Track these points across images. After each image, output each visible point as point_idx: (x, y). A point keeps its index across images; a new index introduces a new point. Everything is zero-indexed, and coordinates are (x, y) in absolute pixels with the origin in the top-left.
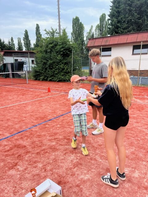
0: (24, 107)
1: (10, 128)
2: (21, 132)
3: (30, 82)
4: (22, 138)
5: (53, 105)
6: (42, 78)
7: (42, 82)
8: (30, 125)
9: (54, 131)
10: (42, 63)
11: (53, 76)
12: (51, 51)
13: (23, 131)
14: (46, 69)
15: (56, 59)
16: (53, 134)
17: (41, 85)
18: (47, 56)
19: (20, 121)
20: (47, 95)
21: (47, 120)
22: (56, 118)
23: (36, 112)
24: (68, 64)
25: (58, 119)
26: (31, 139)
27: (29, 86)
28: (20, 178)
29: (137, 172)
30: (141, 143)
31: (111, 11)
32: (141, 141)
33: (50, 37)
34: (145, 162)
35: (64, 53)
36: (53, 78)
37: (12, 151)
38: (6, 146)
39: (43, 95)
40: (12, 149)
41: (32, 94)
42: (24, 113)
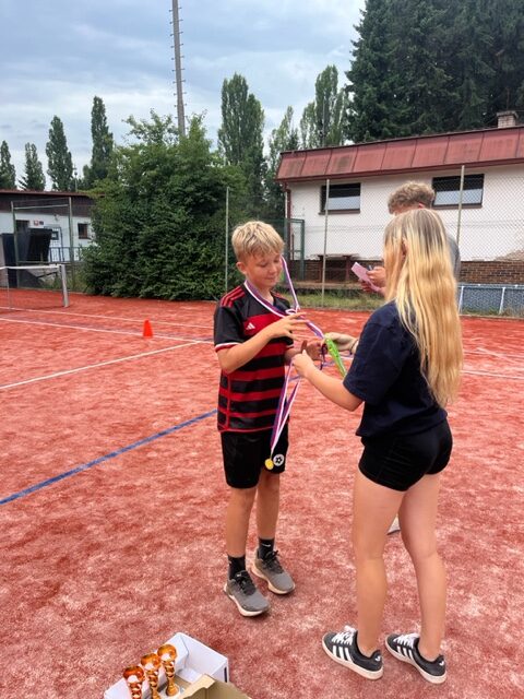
0: (63, 389)
8: (92, 454)
12: (152, 192)
13: (67, 474)
18: (134, 210)
19: (54, 441)
23: (106, 408)
42: (66, 412)
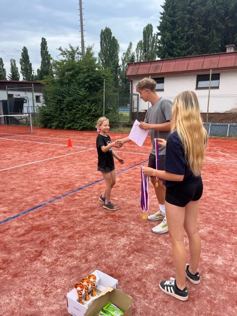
0: (34, 169)
1: (18, 202)
2: (38, 207)
3: (36, 132)
4: (40, 216)
5: (80, 167)
6: (55, 124)
7: (56, 130)
8: (50, 197)
9: (89, 204)
10: (56, 101)
11: (73, 121)
12: (70, 82)
13: (40, 206)
14: (62, 110)
15: (78, 94)
16: (88, 209)
17: (55, 137)
18: (62, 90)
19: (33, 191)
20: (67, 151)
21: (75, 189)
22: (89, 185)
23: (54, 177)
24: (97, 102)
25: (92, 188)
26: (55, 217)
27: (35, 138)
28: (49, 273)
29: (220, 258)
30: (220, 219)
31: (161, 21)
32: (220, 216)
33: (67, 60)
34: (230, 244)
35: (90, 85)
36: (73, 125)
37: (30, 235)
38: (18, 228)
39: (61, 151)
40: (28, 233)
41: (43, 151)
42: (37, 179)
